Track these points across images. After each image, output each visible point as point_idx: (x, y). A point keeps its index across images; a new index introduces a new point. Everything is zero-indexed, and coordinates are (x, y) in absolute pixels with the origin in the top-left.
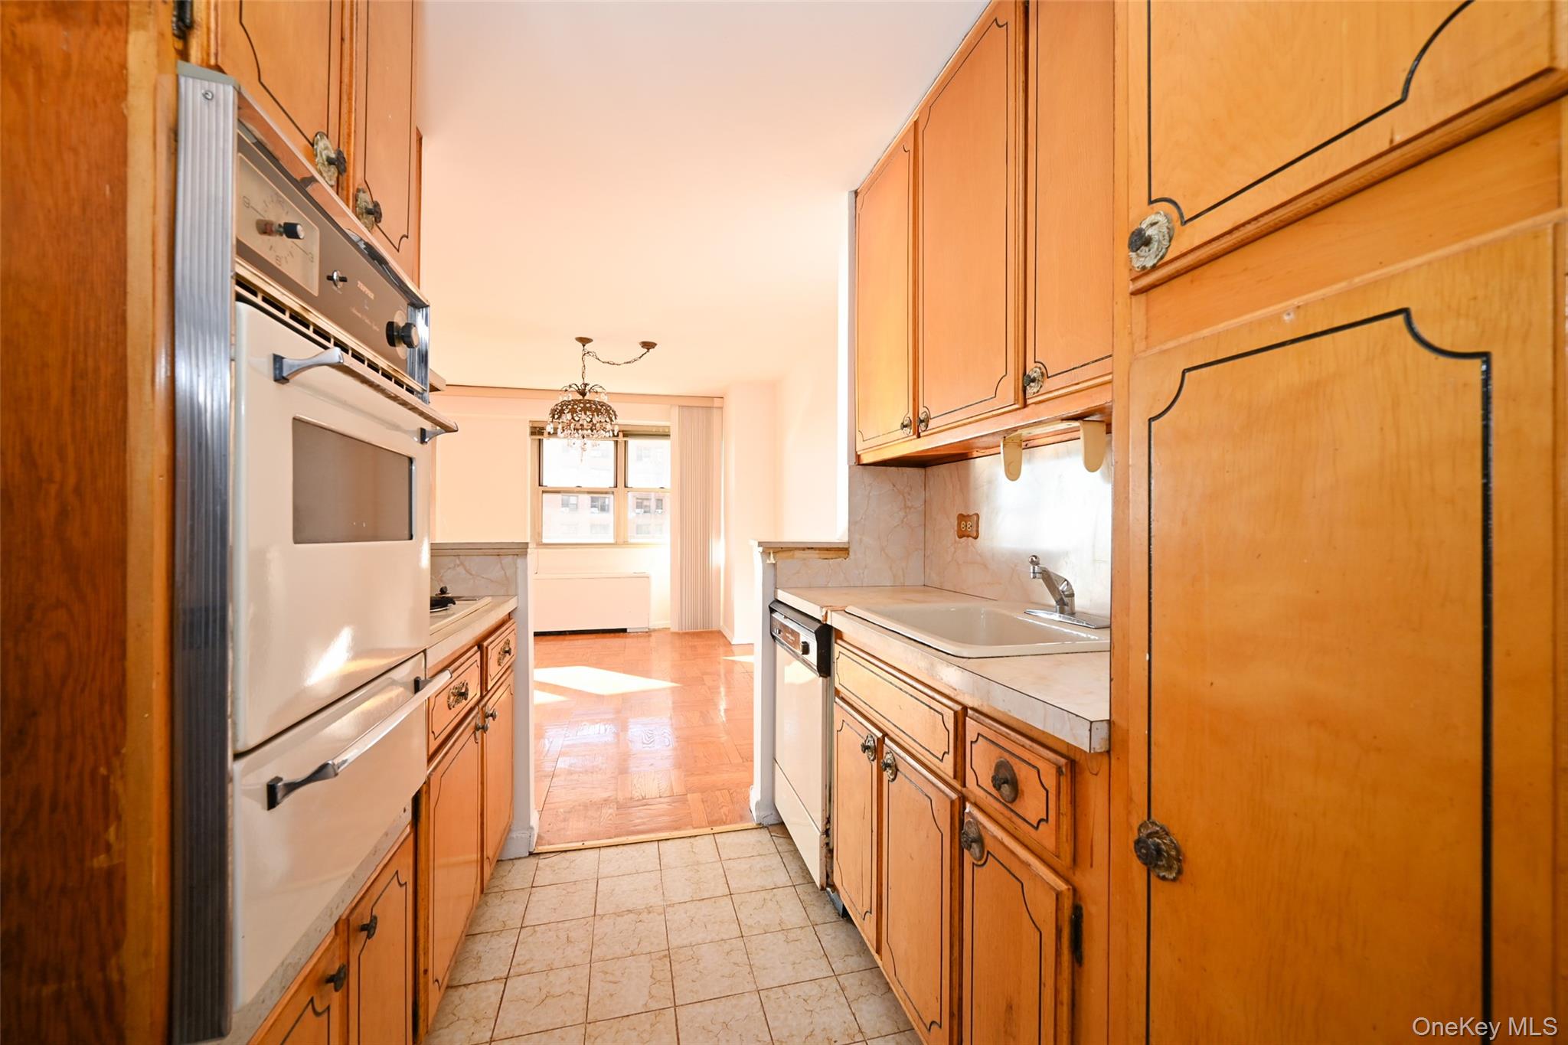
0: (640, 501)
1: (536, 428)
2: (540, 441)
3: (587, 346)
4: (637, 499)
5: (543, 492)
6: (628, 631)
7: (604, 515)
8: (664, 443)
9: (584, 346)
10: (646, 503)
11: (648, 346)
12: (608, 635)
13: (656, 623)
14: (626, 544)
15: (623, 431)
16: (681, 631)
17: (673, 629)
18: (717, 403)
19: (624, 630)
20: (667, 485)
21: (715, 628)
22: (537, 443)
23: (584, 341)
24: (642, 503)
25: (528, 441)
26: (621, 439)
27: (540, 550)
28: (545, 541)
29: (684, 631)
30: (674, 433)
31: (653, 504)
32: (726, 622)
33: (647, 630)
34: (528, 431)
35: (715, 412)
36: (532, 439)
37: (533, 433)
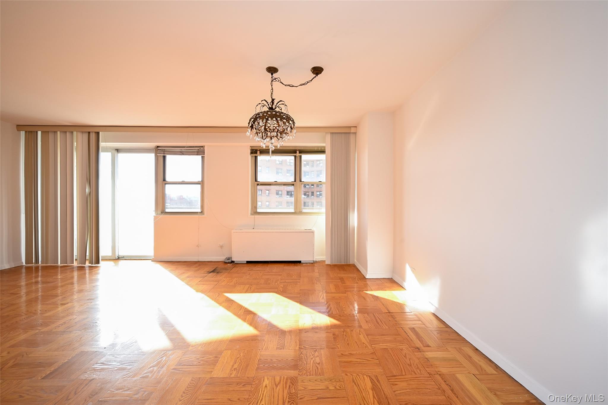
0: (305, 193)
1: (253, 150)
2: (256, 157)
3: (274, 75)
4: (304, 192)
5: (258, 185)
6: (302, 262)
7: (291, 198)
8: (322, 157)
9: (272, 74)
10: (307, 193)
11: (317, 71)
12: (291, 264)
13: (318, 258)
14: (301, 213)
15: (299, 150)
16: (331, 264)
17: (327, 263)
18: (353, 130)
19: (300, 262)
20: (324, 180)
21: (351, 263)
22: (254, 158)
23: (272, 70)
24: (306, 193)
25: (249, 158)
26: (298, 154)
27: (256, 216)
28: (259, 211)
29: (333, 264)
30: (328, 150)
31: (310, 194)
32: (358, 260)
33: (313, 262)
34: (249, 152)
35: (352, 137)
36: (252, 156)
37: (252, 153)
